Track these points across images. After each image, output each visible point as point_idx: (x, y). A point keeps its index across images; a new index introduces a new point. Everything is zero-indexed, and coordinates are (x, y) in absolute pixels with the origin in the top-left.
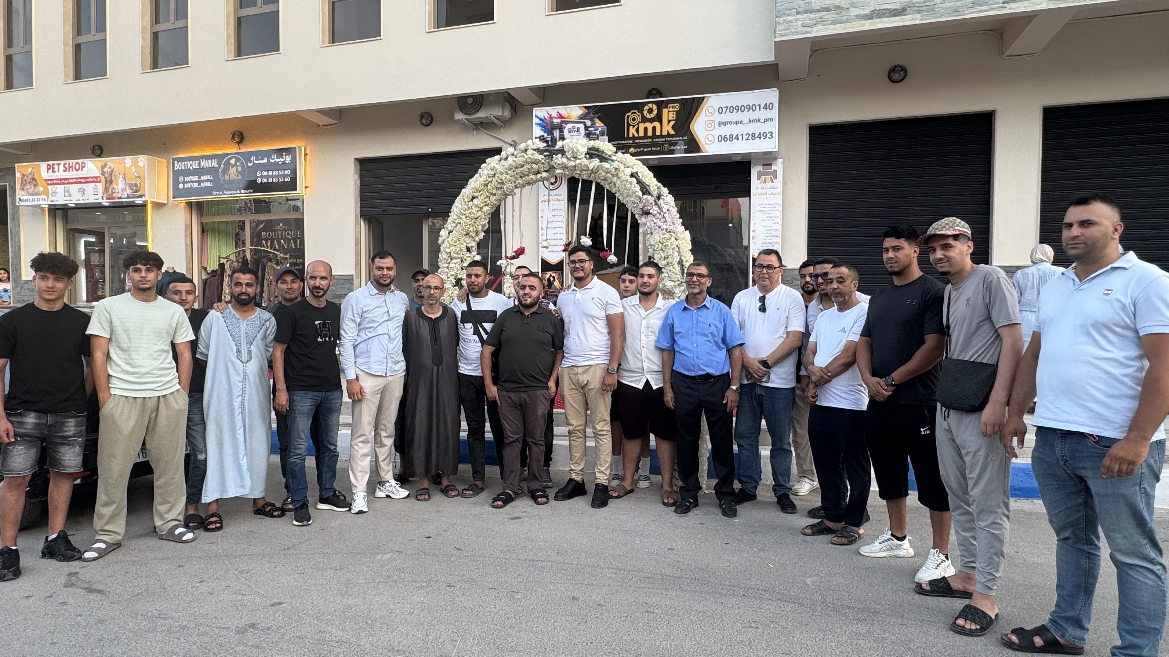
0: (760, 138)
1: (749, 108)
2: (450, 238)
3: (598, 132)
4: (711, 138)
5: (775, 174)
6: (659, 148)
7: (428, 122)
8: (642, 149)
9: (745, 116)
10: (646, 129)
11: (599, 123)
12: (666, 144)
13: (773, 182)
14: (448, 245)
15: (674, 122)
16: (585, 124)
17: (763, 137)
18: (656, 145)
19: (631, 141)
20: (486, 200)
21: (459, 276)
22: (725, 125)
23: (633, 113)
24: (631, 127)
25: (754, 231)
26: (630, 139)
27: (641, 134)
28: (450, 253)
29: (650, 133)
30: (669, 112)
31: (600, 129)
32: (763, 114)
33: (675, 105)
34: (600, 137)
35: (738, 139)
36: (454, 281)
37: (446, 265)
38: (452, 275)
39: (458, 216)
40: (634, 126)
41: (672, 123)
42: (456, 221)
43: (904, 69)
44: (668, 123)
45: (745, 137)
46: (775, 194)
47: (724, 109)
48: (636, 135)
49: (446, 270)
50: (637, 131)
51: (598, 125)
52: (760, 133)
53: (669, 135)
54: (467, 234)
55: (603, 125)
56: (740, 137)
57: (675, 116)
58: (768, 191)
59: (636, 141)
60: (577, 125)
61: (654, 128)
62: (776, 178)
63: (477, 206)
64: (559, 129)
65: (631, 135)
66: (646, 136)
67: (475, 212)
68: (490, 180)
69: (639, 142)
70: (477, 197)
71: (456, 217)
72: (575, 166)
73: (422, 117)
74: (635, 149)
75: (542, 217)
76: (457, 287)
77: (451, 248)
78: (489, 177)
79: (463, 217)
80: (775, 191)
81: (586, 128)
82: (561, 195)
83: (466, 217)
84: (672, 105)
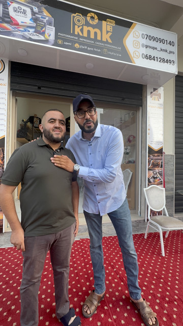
0: (167, 63)
1: (162, 41)
3: (45, 21)
4: (137, 54)
5: (159, 95)
6: (99, 51)
8: (86, 47)
9: (159, 45)
10: (89, 32)
12: (105, 48)
13: (159, 100)
16: (32, 9)
17: (169, 63)
18: (97, 48)
19: (77, 38)
22: (146, 48)
23: (77, 15)
24: (76, 27)
26: (75, 36)
27: (85, 35)
29: (92, 36)
30: (107, 24)
31: (47, 18)
32: (169, 48)
33: (112, 21)
34: (47, 26)
35: (154, 60)
40: (79, 27)
41: (110, 34)
45: (159, 60)
47: (146, 36)
48: (81, 34)
50: (82, 30)
51: (45, 14)
52: (167, 60)
53: (107, 42)
55: (50, 16)
56: (156, 59)
57: (112, 29)
59: (81, 39)
60: (23, 8)
61: (96, 34)
62: (160, 98)
65: (76, 33)
66: (88, 37)
69: (83, 41)
74: (79, 45)
81: (33, 13)
82: (3, 80)
84: (110, 20)
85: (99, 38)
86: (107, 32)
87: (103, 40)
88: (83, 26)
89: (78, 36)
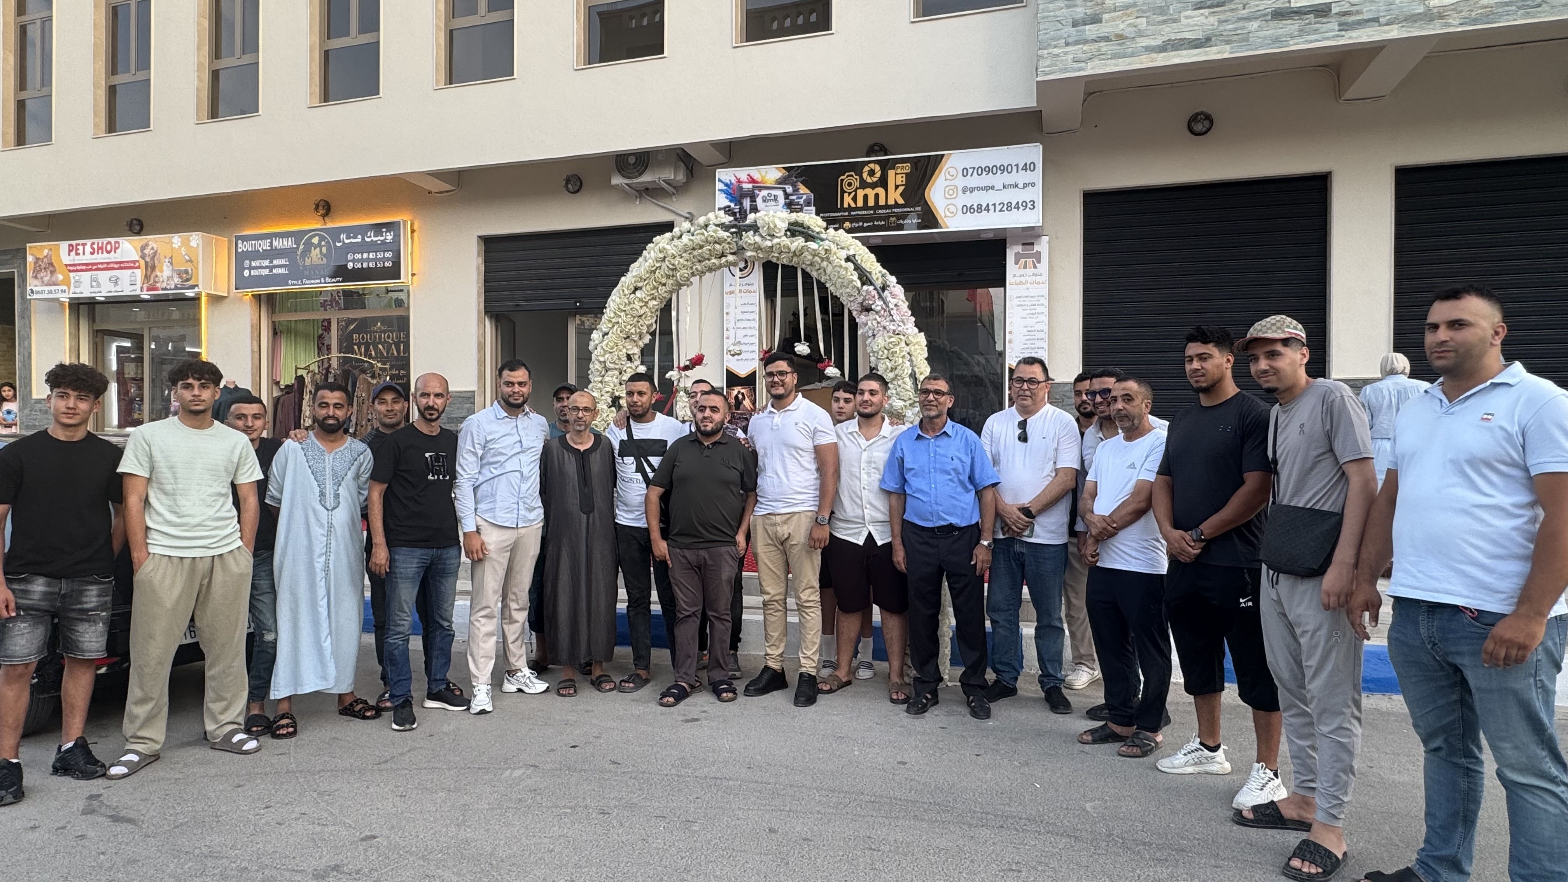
0: (1018, 208)
1: (1004, 169)
2: (604, 343)
3: (801, 201)
4: (953, 209)
5: (1038, 256)
6: (883, 223)
7: (576, 188)
8: (861, 224)
9: (998, 180)
10: (866, 197)
11: (803, 190)
12: (893, 216)
13: (1035, 267)
14: (603, 352)
15: (903, 188)
16: (784, 191)
17: (1022, 208)
18: (880, 219)
19: (847, 214)
20: (652, 292)
21: (617, 394)
22: (971, 192)
23: (848, 176)
24: (846, 195)
25: (1010, 333)
26: (845, 210)
27: (860, 204)
28: (605, 362)
29: (871, 203)
30: (896, 174)
31: (805, 197)
32: (1022, 177)
33: (905, 165)
34: (805, 208)
35: (988, 210)
36: (610, 400)
37: (600, 379)
38: (608, 392)
39: (615, 313)
40: (850, 193)
41: (901, 189)
42: (613, 320)
43: (1208, 118)
44: (896, 189)
45: (998, 208)
46: (1039, 283)
47: (970, 171)
48: (853, 205)
49: (600, 385)
50: (855, 199)
51: (801, 192)
52: (1018, 203)
53: (896, 205)
54: (628, 337)
55: (809, 192)
56: (991, 208)
57: (904, 179)
58: (1029, 279)
59: (853, 213)
60: (773, 192)
61: (877, 196)
62: (1039, 262)
63: (641, 300)
64: (751, 198)
65: (846, 206)
66: (866, 207)
67: (638, 308)
68: (658, 265)
69: (857, 215)
70: (641, 288)
71: (612, 315)
72: (772, 247)
73: (568, 181)
74: (851, 223)
75: (727, 314)
76: (613, 409)
77: (606, 356)
78: (657, 261)
79: (622, 314)
80: (1039, 279)
81: (787, 196)
82: (752, 284)
83: (627, 315)
84: (900, 165)
85: (882, 202)
86: (897, 187)
87: (889, 203)
88: (855, 191)
89: (850, 209)
